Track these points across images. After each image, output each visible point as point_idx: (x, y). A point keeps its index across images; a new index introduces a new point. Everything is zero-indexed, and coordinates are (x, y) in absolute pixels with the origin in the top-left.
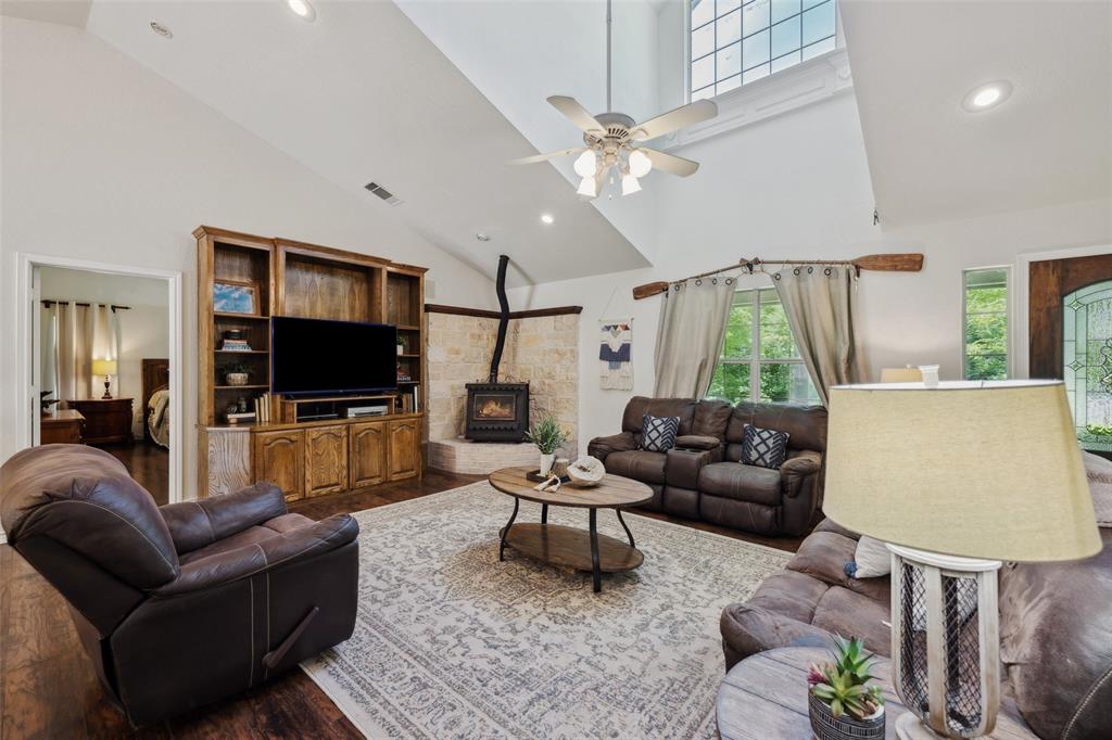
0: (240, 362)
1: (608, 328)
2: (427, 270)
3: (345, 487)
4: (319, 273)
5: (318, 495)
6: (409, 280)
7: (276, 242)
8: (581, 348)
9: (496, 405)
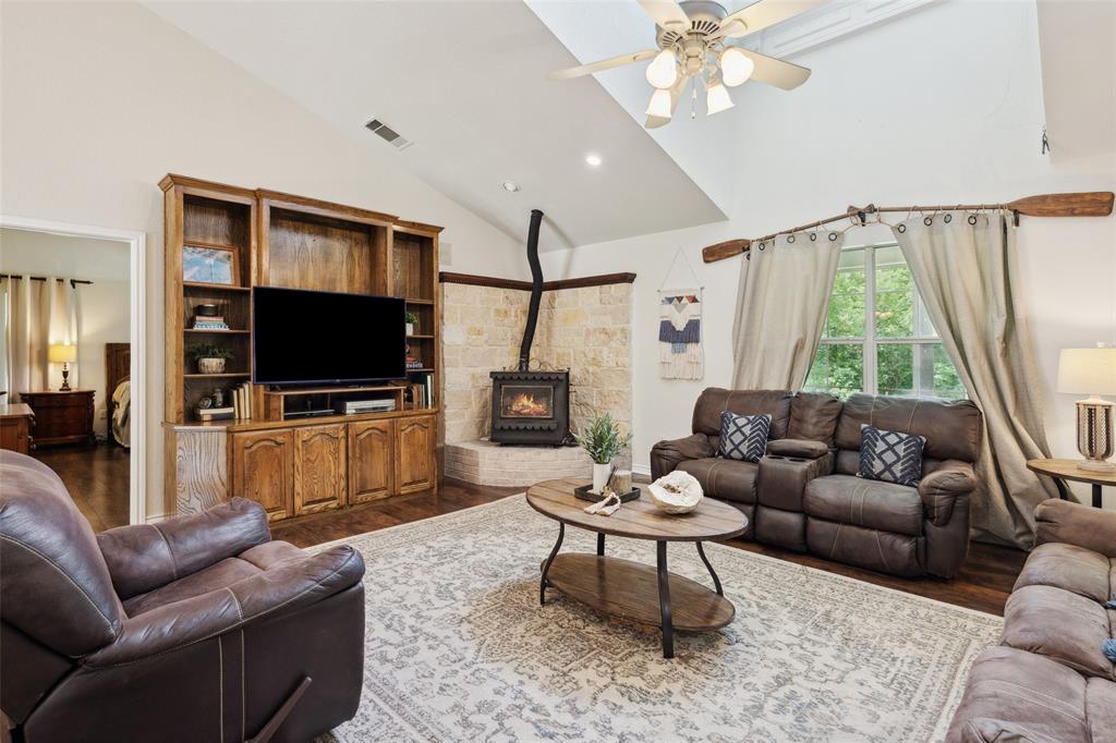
0: (216, 343)
1: (670, 300)
2: (442, 229)
3: (343, 502)
4: (310, 233)
5: (311, 512)
6: (420, 242)
7: (258, 194)
8: (634, 327)
9: (529, 399)
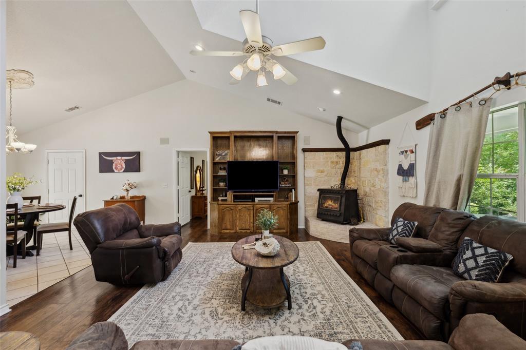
1: (402, 152)
2: (298, 132)
3: (252, 231)
5: (241, 232)
7: (231, 133)
9: (332, 201)
